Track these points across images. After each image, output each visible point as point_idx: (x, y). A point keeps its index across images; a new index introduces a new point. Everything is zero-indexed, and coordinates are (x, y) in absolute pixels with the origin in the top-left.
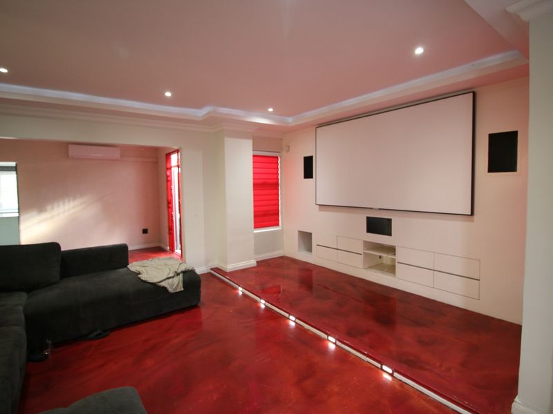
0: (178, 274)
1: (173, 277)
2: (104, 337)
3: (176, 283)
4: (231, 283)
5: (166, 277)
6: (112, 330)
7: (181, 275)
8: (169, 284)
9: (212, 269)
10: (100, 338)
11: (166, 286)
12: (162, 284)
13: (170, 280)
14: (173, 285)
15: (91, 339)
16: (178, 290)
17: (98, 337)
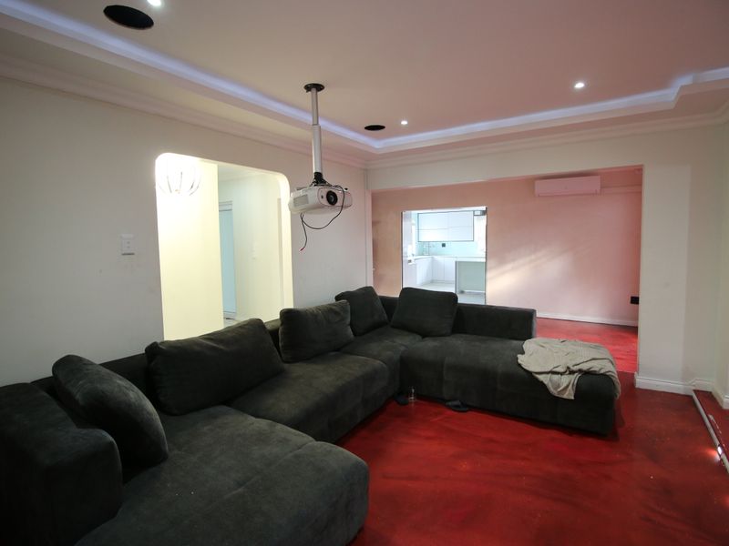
0: (572, 372)
1: (562, 374)
2: (459, 411)
3: (565, 385)
4: (712, 431)
5: (549, 370)
6: (472, 408)
7: (577, 376)
8: (550, 380)
9: (696, 392)
10: (455, 411)
11: (546, 383)
12: (541, 377)
13: (556, 377)
14: (559, 386)
15: (449, 407)
16: (565, 396)
17: (456, 409)
